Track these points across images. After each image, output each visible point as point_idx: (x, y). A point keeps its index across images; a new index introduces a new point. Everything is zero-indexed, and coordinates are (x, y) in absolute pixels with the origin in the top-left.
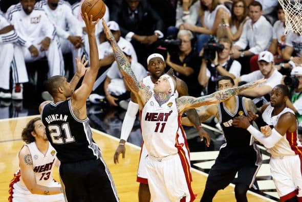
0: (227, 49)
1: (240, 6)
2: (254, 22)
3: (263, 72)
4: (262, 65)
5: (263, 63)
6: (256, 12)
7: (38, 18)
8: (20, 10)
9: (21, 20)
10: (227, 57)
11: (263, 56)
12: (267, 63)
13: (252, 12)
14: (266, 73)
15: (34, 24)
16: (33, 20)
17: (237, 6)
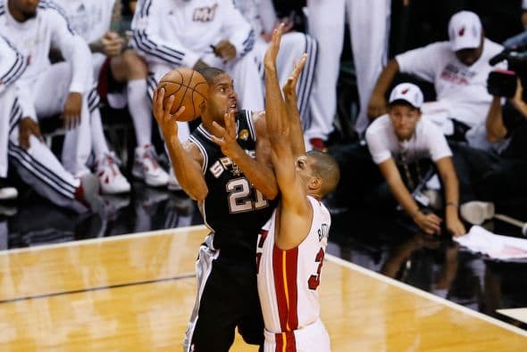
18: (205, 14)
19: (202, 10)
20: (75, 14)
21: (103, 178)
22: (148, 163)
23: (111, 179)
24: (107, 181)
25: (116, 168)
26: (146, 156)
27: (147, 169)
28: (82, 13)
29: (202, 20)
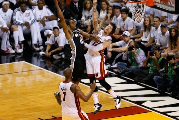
1: (110, 9)
2: (117, 17)
3: (125, 41)
5: (125, 36)
6: (118, 12)
7: (28, 14)
8: (20, 10)
9: (20, 15)
11: (125, 33)
12: (127, 36)
13: (116, 12)
15: (26, 17)
16: (26, 15)
17: (109, 9)
18: (27, 15)
19: (26, 14)
20: (4, 16)
21: (9, 50)
22: (17, 48)
23: (11, 50)
24: (10, 51)
25: (11, 48)
26: (17, 47)
27: (17, 49)
28: (6, 16)
29: (27, 16)
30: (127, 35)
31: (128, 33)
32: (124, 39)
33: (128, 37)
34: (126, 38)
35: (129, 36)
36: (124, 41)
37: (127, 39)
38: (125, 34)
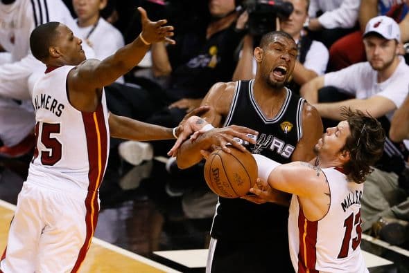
0: (298, 12)
4: (372, 45)
5: (376, 41)
10: (299, 32)
11: (376, 26)
12: (384, 41)
14: (380, 65)
30: (386, 35)
31: (390, 27)
32: (369, 56)
33: (392, 44)
34: (379, 50)
35: (396, 42)
36: (371, 64)
37: (384, 54)
38: (378, 30)
